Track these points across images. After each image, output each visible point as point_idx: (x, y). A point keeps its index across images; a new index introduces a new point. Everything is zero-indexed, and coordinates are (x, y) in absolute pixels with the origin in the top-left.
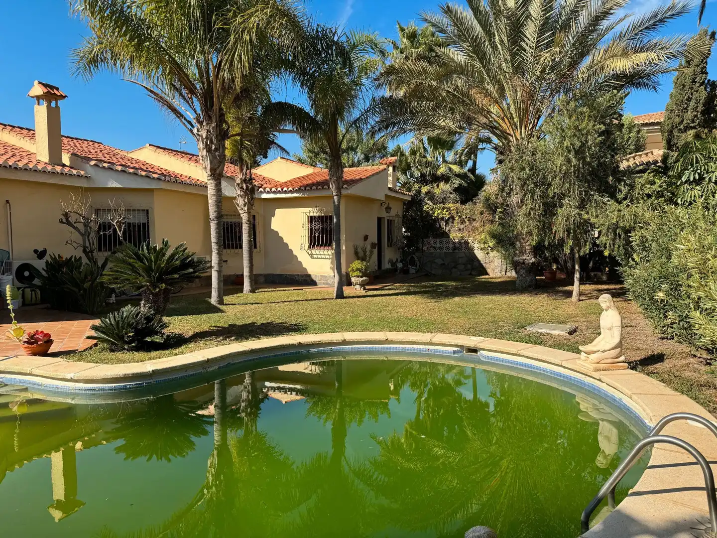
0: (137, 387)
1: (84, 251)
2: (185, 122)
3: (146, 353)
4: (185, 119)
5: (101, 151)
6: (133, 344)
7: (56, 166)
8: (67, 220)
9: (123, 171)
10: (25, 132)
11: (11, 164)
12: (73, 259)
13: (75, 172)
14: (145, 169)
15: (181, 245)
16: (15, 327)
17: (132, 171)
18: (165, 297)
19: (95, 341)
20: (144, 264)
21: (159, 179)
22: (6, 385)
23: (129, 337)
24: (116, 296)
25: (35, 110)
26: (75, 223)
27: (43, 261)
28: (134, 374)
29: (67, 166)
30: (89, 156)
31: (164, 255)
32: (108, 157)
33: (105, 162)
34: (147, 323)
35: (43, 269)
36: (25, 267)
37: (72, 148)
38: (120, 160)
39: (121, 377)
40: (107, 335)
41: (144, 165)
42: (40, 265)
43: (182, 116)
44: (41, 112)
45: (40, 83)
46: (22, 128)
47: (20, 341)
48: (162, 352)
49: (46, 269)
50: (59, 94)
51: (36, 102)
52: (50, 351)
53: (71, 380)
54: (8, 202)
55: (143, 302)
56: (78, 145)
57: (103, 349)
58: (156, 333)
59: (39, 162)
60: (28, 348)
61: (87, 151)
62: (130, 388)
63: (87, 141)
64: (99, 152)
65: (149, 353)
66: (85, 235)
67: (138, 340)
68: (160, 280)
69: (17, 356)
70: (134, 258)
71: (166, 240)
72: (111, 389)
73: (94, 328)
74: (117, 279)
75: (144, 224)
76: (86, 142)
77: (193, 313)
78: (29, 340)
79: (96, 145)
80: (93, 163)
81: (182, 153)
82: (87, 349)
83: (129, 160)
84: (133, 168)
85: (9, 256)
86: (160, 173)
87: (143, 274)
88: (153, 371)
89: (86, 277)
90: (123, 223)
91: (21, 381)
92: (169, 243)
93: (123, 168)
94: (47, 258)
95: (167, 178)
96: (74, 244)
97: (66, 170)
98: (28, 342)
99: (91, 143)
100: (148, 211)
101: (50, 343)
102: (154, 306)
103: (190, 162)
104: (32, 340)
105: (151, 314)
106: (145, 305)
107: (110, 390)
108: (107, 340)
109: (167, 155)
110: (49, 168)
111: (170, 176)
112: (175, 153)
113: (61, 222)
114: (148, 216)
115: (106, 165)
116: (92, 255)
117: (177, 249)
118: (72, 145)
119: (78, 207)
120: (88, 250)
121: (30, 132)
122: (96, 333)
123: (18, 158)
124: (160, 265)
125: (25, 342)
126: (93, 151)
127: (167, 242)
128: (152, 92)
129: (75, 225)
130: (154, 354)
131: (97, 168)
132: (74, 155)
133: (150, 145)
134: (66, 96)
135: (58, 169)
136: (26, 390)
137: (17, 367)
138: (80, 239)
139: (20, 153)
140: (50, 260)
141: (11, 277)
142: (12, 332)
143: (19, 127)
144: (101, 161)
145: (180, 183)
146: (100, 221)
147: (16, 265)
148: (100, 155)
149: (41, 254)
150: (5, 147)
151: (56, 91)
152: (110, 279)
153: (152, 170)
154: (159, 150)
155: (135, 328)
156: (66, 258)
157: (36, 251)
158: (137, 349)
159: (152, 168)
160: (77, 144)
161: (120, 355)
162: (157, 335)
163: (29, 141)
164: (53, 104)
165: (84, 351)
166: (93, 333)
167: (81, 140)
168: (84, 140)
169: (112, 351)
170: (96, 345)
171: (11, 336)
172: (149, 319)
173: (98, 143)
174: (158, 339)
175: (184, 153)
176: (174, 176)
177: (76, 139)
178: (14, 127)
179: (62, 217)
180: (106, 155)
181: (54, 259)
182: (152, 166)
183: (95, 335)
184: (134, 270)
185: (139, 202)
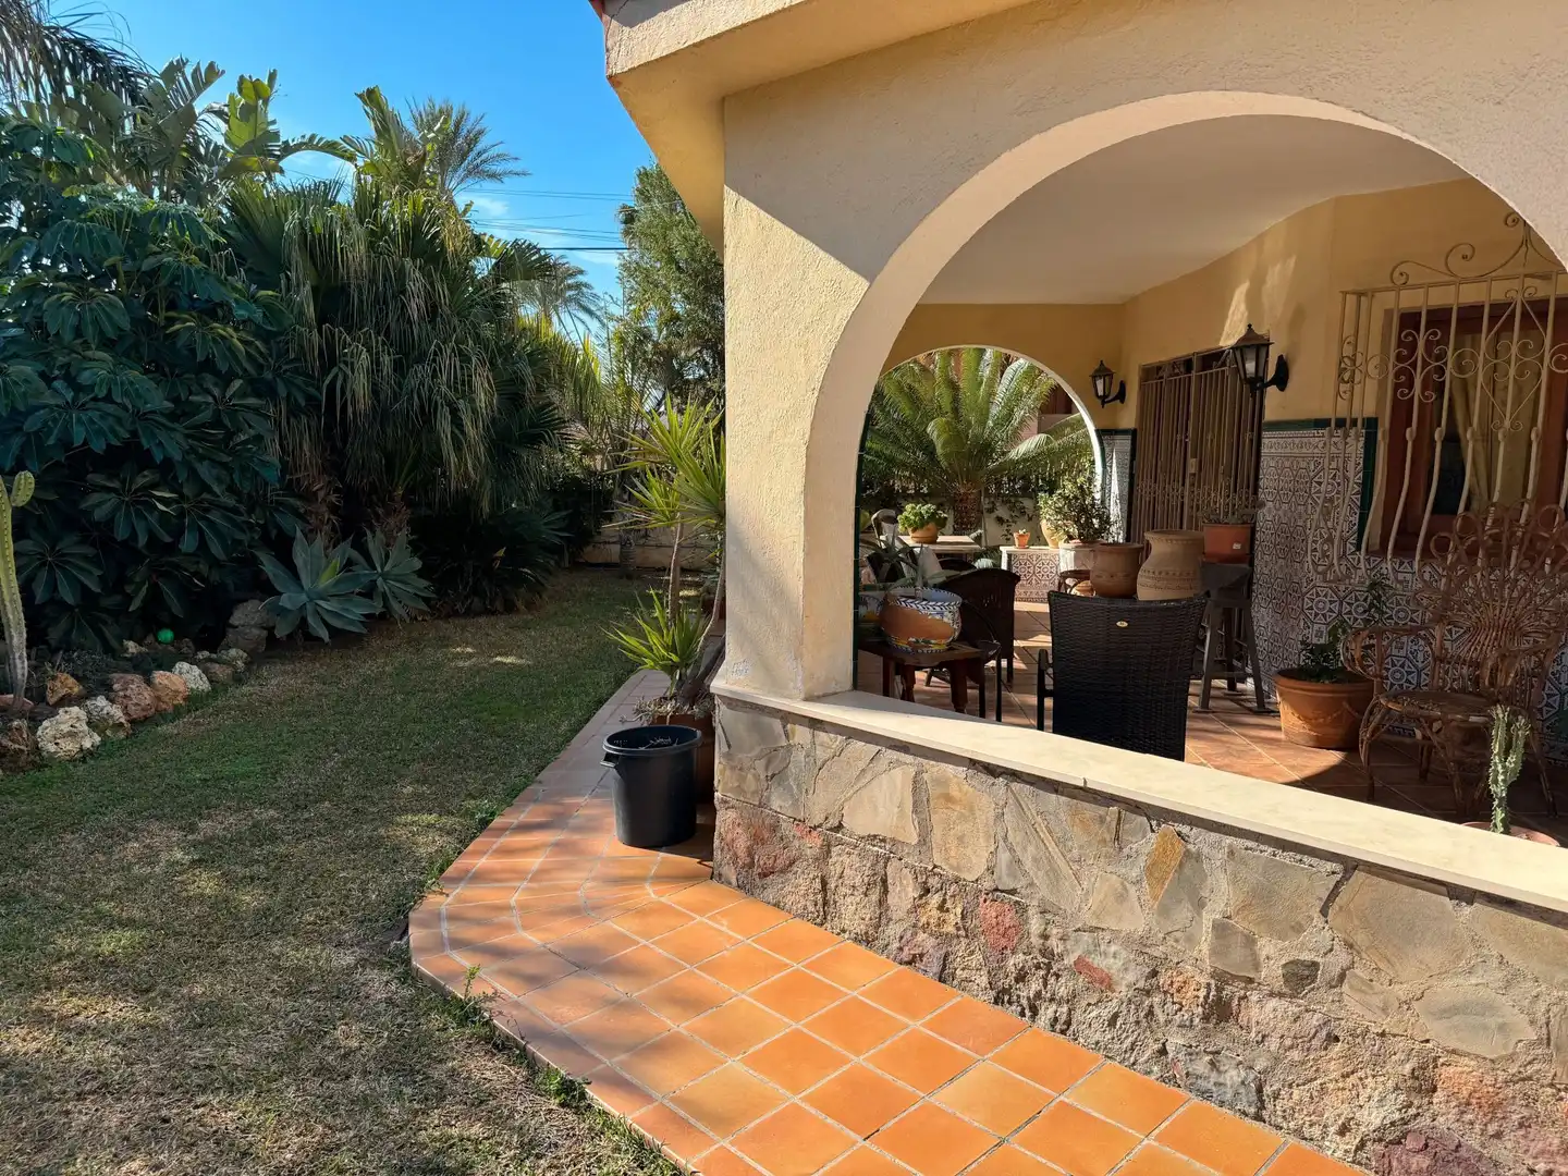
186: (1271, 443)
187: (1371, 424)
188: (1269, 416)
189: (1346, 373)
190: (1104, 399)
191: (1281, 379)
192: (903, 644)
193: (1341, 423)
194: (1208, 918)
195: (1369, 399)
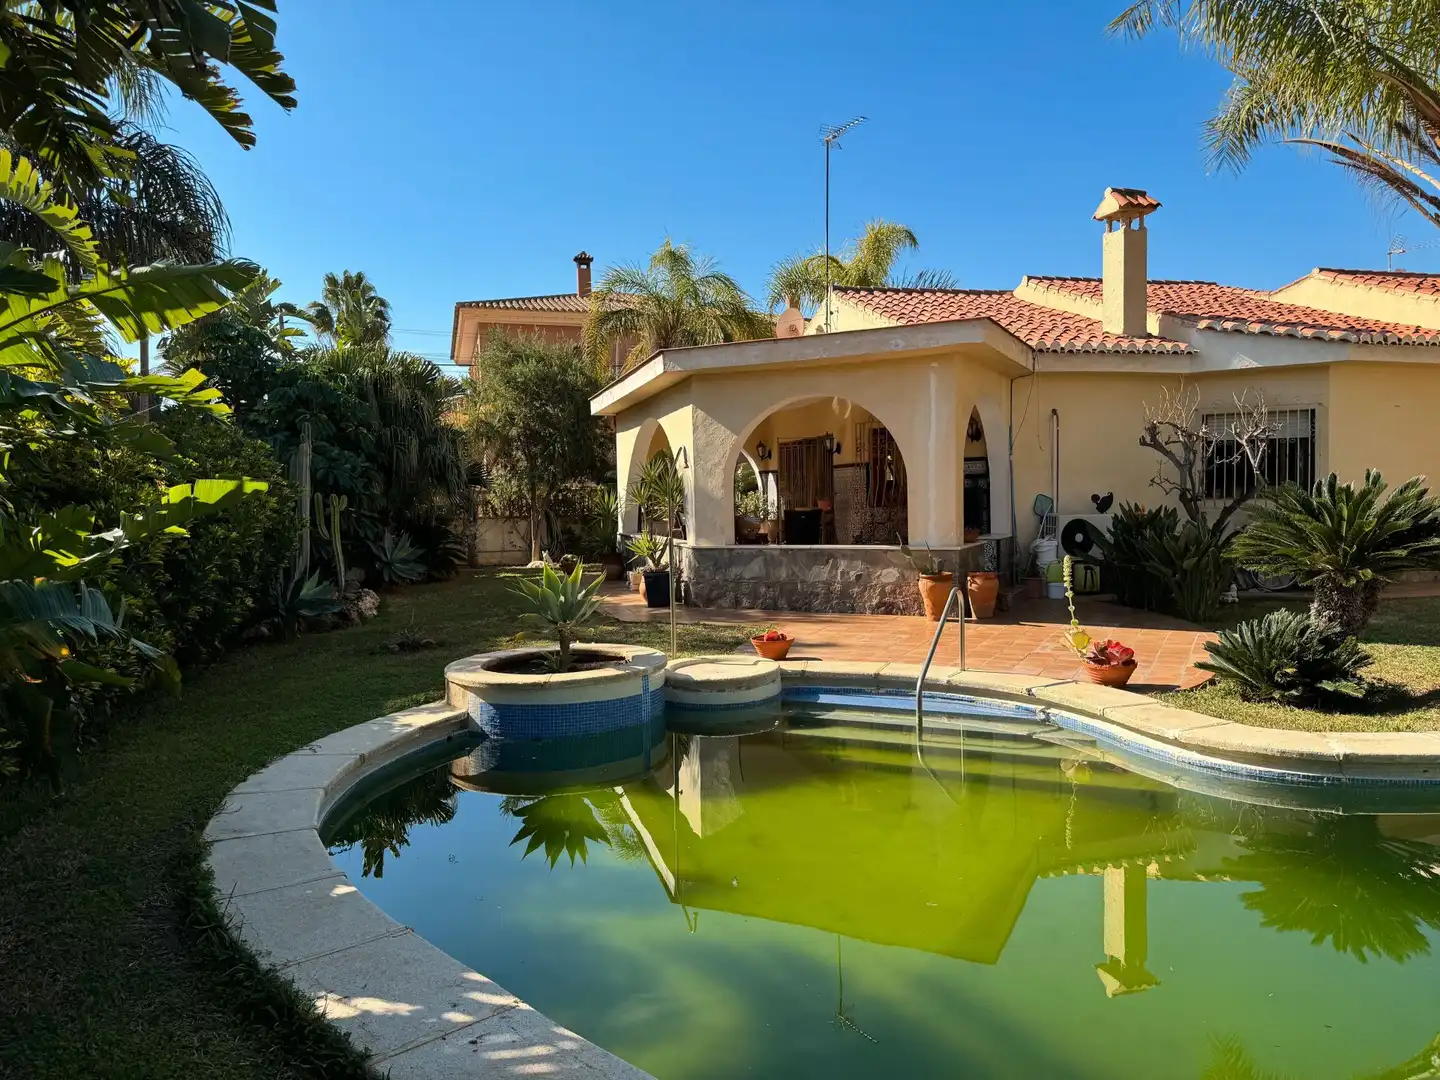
0: (1308, 784)
1: (1182, 497)
2: (1421, 201)
3: (1322, 716)
4: (1423, 195)
5: (1216, 299)
6: (1294, 692)
7: (1135, 339)
8: (1153, 438)
9: (1264, 333)
10: (1082, 285)
11: (1063, 346)
12: (1162, 514)
13: (1169, 346)
14: (1310, 322)
15: (1414, 484)
16: (1075, 631)
17: (1282, 330)
18: (1367, 598)
19: (1209, 675)
20: (1324, 522)
21: (1344, 341)
22: (1060, 729)
23: (1286, 675)
24: (1239, 589)
25: (1105, 242)
26: (1166, 443)
27: (1108, 516)
28: (1302, 754)
29: (1155, 337)
30: (1196, 312)
31: (1370, 504)
32: (1231, 309)
33: (1227, 320)
34: (1325, 652)
35: (1109, 530)
36: (1078, 525)
37: (1163, 302)
38: (1256, 311)
39: (1273, 756)
40: (1236, 665)
41: (1307, 315)
42: (1103, 522)
43: (1415, 189)
44: (1114, 244)
45: (1114, 190)
46: (1077, 280)
47: (1083, 655)
48: (1358, 717)
49: (1113, 530)
50: (1145, 203)
51: (1107, 226)
52: (1129, 682)
53: (1175, 742)
54: (1054, 412)
55: (1316, 605)
56: (1173, 295)
57: (1229, 693)
58: (1345, 675)
59: (1106, 335)
60: (1095, 670)
61: (1189, 302)
62: (1292, 782)
63: (1187, 283)
64: (1212, 301)
65: (1328, 716)
66: (1186, 467)
67: (1304, 685)
68: (1360, 560)
69: (1076, 682)
70: (1300, 513)
71: (1374, 472)
72: (1251, 775)
73: (1211, 648)
74: (1263, 553)
75: (1304, 441)
76: (1185, 286)
77: (1424, 642)
78: (1096, 656)
79: (1206, 289)
80: (1203, 324)
81: (1396, 275)
82: (1196, 687)
83: (1273, 309)
84: (1285, 324)
85: (1052, 507)
86: (1345, 326)
87: (1320, 547)
88: (1345, 756)
89: (1187, 549)
90: (1262, 441)
91: (1086, 727)
92: (1383, 480)
93: (1265, 328)
94: (1115, 509)
95: (1364, 337)
96: (1167, 486)
97: (1154, 344)
98: (1095, 660)
99: (1195, 287)
100: (1313, 411)
101: (1131, 666)
102: (1341, 617)
103: (1418, 294)
104: (1102, 657)
105: (1335, 634)
106: (1319, 613)
107: (1251, 777)
108: (1236, 676)
109: (1361, 286)
110: (1125, 345)
111: (1370, 331)
112: (1380, 278)
113: (1143, 443)
114: (1313, 423)
115: (1229, 325)
116: (1195, 504)
117: (1401, 492)
118: (1163, 296)
119: (1177, 412)
120: (1189, 496)
121: (1092, 285)
122: (1214, 659)
123: (1073, 333)
124: (1361, 528)
125: (1090, 658)
126: (1201, 302)
127: (1378, 477)
128: (1343, 152)
129: (1168, 447)
130: (1340, 719)
131: (1211, 333)
132: (1168, 313)
133: (1321, 270)
134: (1159, 204)
135: (1140, 344)
136: (1093, 743)
137: (1080, 701)
138: (1175, 475)
139: (1076, 324)
140: (1120, 513)
141: (1055, 543)
142: (1070, 638)
143: (1072, 279)
144: (1219, 317)
145: (1394, 343)
146: (1215, 437)
147: (1063, 522)
148: (1216, 306)
149: (1103, 504)
150: (1052, 318)
151: (1141, 200)
152: (1248, 554)
153: (1327, 323)
154: (1341, 278)
155: (1299, 658)
156: (1150, 512)
157: (1095, 498)
158: (1301, 703)
159: (1327, 319)
160: (1170, 292)
161: (1263, 709)
162: (1346, 679)
163: (1089, 300)
164: (1135, 225)
165: (1192, 690)
166: (1208, 658)
167: (1177, 283)
168: (1183, 282)
169: (1245, 698)
170: (1212, 682)
171: (1068, 645)
172: (1329, 643)
173: (1210, 284)
174: (1347, 688)
175: (1401, 276)
176: (1378, 330)
177: (1168, 283)
178: (1065, 280)
179: (1144, 433)
180: (1226, 306)
181: (1128, 513)
182: (1325, 315)
183: (1211, 662)
184: (1300, 536)
185: (1297, 394)
186: (837, 473)
187: (867, 465)
188: (835, 463)
189: (858, 449)
190: (762, 458)
191: (839, 450)
192: (746, 532)
193: (858, 465)
194: (839, 571)
195: (866, 457)
